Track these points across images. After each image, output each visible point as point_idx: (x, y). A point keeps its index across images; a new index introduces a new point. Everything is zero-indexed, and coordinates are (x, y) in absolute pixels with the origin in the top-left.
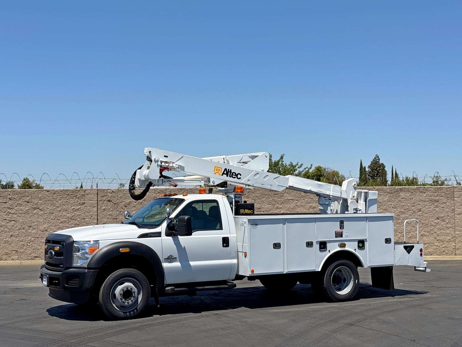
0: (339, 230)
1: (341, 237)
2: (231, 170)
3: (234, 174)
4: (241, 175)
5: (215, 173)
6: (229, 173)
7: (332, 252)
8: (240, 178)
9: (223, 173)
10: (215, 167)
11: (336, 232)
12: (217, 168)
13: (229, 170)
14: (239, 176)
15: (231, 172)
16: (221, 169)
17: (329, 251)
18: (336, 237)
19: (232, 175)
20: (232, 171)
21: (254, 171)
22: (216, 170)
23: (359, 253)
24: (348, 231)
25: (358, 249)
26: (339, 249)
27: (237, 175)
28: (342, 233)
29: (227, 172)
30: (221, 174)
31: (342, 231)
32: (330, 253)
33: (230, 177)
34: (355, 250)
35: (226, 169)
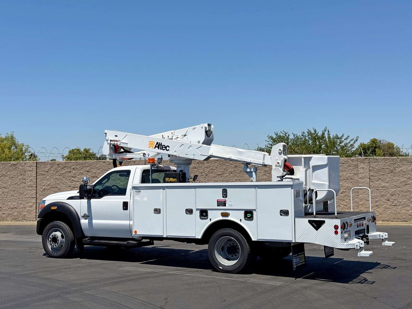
0: (221, 198)
1: (223, 206)
2: (161, 143)
3: (164, 147)
4: (169, 147)
5: (149, 146)
6: (160, 146)
7: (213, 221)
8: (169, 150)
9: (156, 147)
10: (150, 141)
11: (219, 201)
12: (151, 142)
13: (160, 143)
14: (168, 148)
15: (161, 145)
16: (154, 143)
17: (210, 219)
18: (218, 206)
19: (162, 147)
20: (163, 144)
21: (180, 142)
22: (150, 144)
23: (245, 224)
24: (232, 200)
25: (245, 219)
26: (221, 218)
27: (166, 147)
28: (225, 202)
29: (159, 146)
30: (154, 147)
31: (225, 200)
32: (210, 221)
33: (161, 149)
34: (241, 220)
35: (157, 143)
